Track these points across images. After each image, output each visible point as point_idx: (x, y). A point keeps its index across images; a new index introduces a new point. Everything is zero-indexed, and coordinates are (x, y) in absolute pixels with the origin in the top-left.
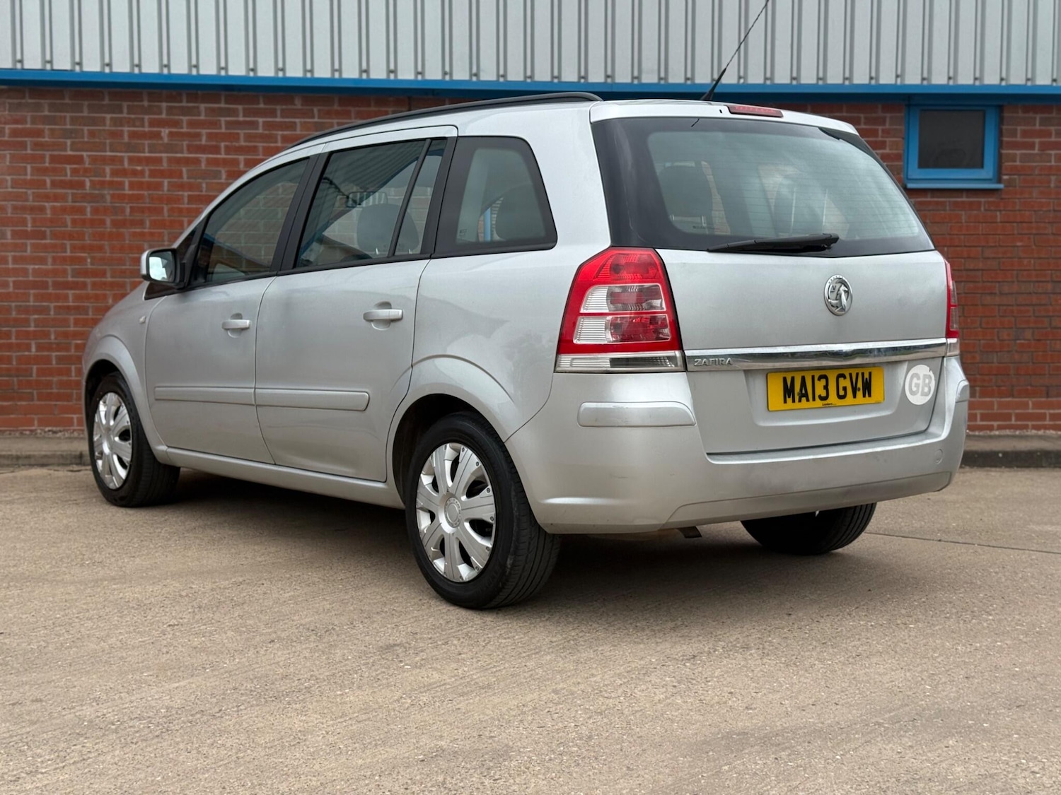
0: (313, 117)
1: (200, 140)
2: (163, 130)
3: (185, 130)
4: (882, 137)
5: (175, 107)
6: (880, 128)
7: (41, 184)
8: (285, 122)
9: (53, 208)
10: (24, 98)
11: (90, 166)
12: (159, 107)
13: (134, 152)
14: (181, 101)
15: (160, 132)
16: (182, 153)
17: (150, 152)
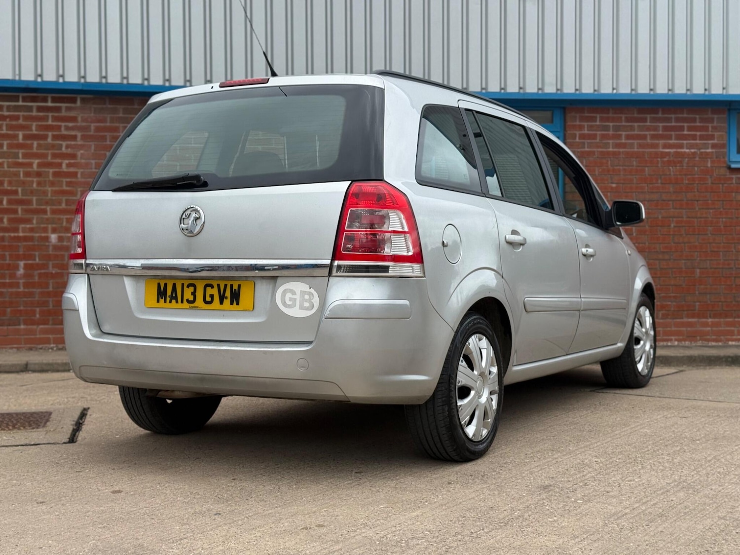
4: (712, 131)
6: (710, 125)
10: (105, 104)
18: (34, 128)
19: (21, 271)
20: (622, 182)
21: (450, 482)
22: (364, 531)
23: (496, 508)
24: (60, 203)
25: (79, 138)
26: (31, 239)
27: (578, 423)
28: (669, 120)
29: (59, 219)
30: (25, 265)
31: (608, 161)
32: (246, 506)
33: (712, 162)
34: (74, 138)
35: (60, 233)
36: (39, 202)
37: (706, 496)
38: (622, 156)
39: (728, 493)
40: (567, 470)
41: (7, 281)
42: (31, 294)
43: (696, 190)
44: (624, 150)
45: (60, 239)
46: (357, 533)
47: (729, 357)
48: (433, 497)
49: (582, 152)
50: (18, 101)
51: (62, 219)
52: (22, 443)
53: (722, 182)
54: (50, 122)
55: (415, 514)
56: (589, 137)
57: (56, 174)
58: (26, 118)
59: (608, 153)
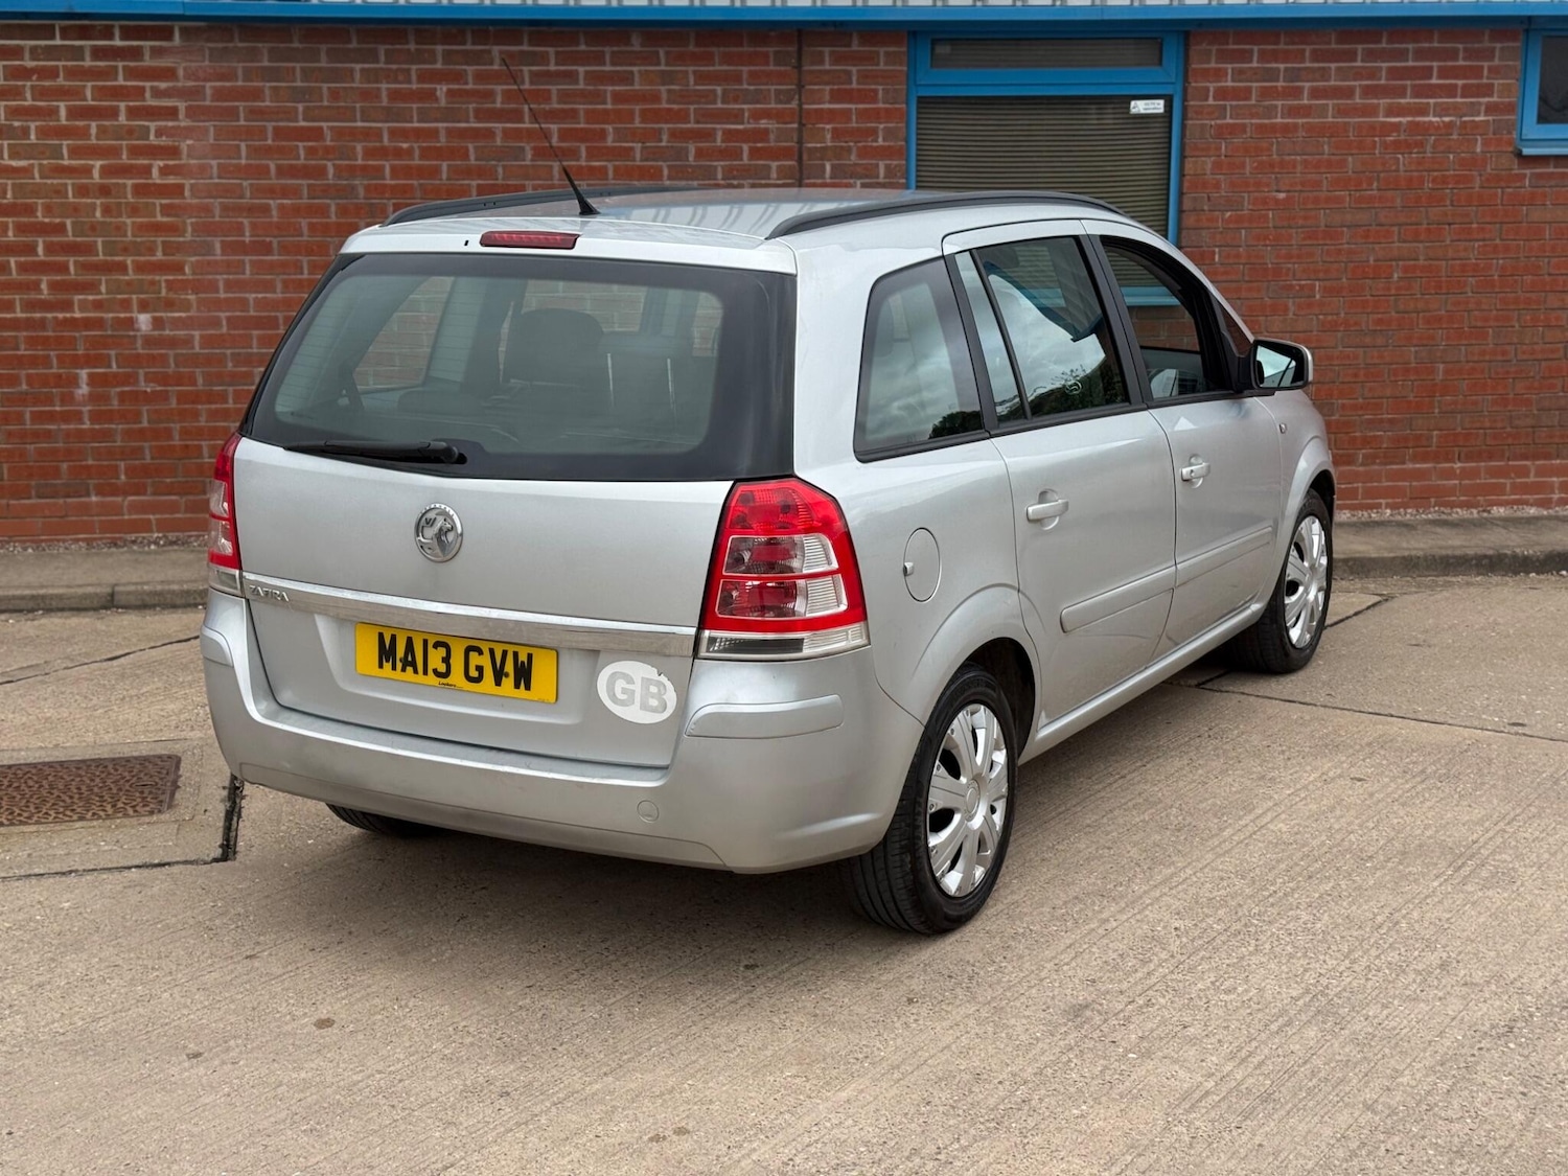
0: (658, 64)
1: (494, 102)
2: (438, 87)
3: (470, 86)
4: (1488, 78)
5: (457, 52)
6: (1486, 64)
7: (263, 172)
8: (618, 72)
9: (281, 208)
10: (231, 40)
11: (332, 144)
12: (433, 52)
13: (398, 122)
14: (464, 44)
15: (435, 89)
16: (468, 122)
17: (419, 122)
18: (89, 94)
19: (84, 389)
20: (1299, 188)
21: (911, 996)
22: (755, 1145)
23: (985, 1076)
24: (151, 250)
25: (181, 115)
26: (99, 323)
27: (1160, 801)
28: (1401, 55)
29: (153, 283)
30: (91, 376)
31: (1272, 145)
32: (554, 1072)
33: (1486, 143)
34: (172, 113)
35: (155, 311)
36: (110, 248)
37: (1354, 1040)
38: (1301, 133)
39: (1394, 1028)
40: (1121, 956)
41: (58, 409)
42: (106, 435)
43: (1448, 203)
44: (1304, 120)
45: (158, 323)
46: (743, 1152)
47: (1485, 556)
48: (878, 1045)
49: (1220, 127)
50: (53, 37)
51: (159, 281)
52: (137, 862)
53: (1503, 184)
54: (121, 82)
55: (844, 1095)
56: (1236, 94)
57: (139, 190)
58: (72, 73)
59: (1273, 128)
